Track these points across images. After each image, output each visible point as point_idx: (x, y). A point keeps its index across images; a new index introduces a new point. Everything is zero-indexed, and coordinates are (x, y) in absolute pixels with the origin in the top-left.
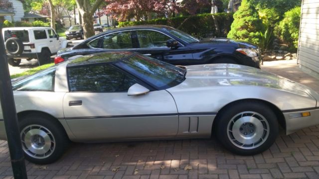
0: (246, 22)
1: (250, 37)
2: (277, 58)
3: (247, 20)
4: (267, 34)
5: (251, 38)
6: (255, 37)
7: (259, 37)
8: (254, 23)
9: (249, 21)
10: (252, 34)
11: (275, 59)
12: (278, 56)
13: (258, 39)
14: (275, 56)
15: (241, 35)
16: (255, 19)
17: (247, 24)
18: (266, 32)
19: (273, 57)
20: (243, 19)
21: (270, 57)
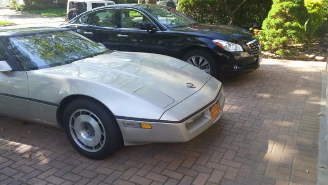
0: (283, 9)
1: (285, 27)
2: (317, 58)
3: (284, 7)
4: (307, 25)
5: (285, 29)
6: (291, 28)
7: (296, 28)
8: (292, 10)
9: (287, 7)
10: (287, 24)
11: (313, 59)
12: (318, 55)
13: (294, 31)
14: (313, 55)
15: (274, 25)
16: (295, 5)
17: (283, 11)
18: (306, 23)
19: (311, 56)
20: (280, 4)
21: (307, 55)
